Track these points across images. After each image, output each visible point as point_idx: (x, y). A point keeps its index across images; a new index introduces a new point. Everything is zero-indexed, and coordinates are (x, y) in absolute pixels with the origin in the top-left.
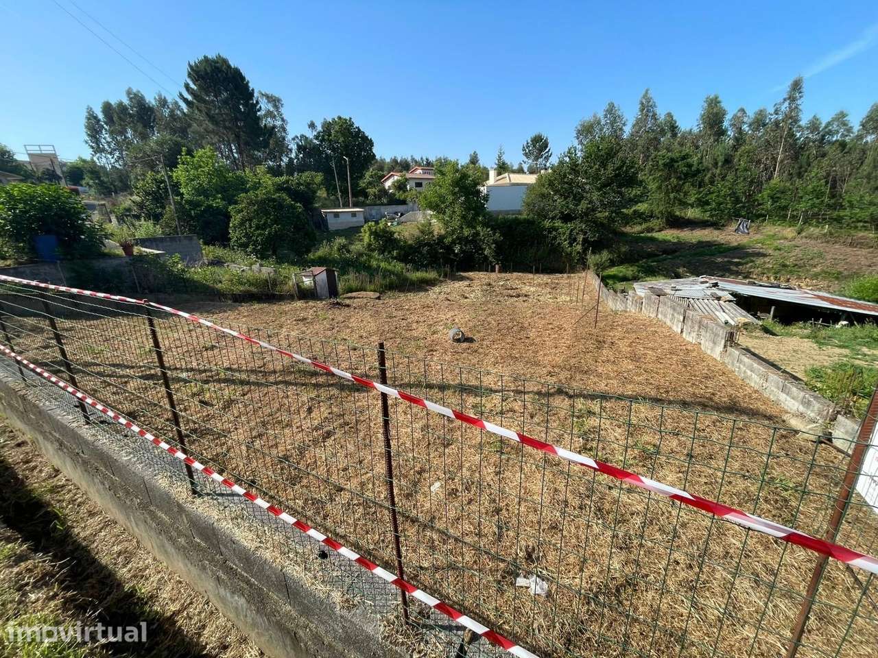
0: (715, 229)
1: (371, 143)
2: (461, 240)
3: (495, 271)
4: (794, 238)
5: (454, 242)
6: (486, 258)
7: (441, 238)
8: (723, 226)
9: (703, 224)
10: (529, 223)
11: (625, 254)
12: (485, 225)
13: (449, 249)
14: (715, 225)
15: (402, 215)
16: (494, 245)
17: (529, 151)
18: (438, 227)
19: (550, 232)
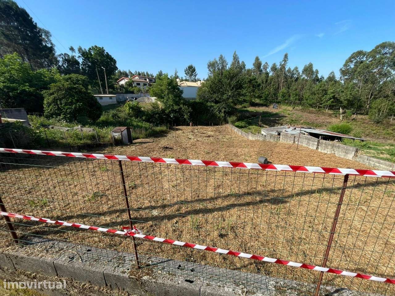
0: (266, 107)
1: (115, 62)
2: (173, 111)
3: (190, 125)
4: (292, 110)
5: (170, 112)
6: (185, 119)
7: (163, 111)
8: (269, 106)
9: (262, 105)
10: (201, 104)
11: (239, 117)
12: (184, 104)
13: (168, 115)
14: (266, 105)
15: (136, 99)
16: (189, 114)
17: (188, 72)
18: (161, 105)
19: (211, 108)
